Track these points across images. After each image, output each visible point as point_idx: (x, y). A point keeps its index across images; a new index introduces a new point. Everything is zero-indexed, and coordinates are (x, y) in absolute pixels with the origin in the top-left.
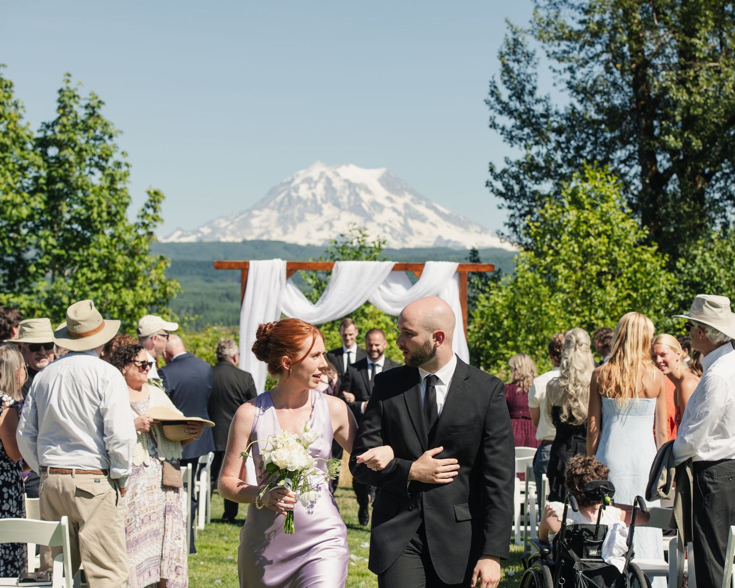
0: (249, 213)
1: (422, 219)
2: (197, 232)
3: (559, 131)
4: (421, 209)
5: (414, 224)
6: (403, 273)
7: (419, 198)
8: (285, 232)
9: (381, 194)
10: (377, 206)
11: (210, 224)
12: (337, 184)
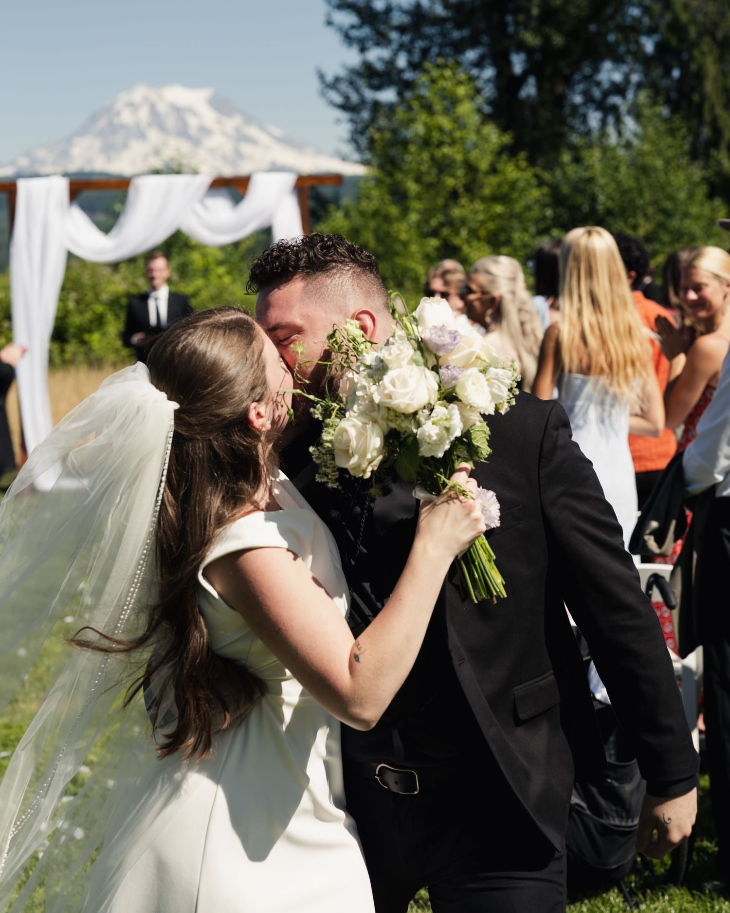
0: (68, 142)
1: (253, 141)
2: (13, 163)
3: (402, 29)
4: (253, 131)
5: (246, 148)
6: (224, 191)
7: (249, 120)
8: (109, 160)
9: (209, 116)
10: (205, 131)
11: (28, 155)
12: (162, 108)
